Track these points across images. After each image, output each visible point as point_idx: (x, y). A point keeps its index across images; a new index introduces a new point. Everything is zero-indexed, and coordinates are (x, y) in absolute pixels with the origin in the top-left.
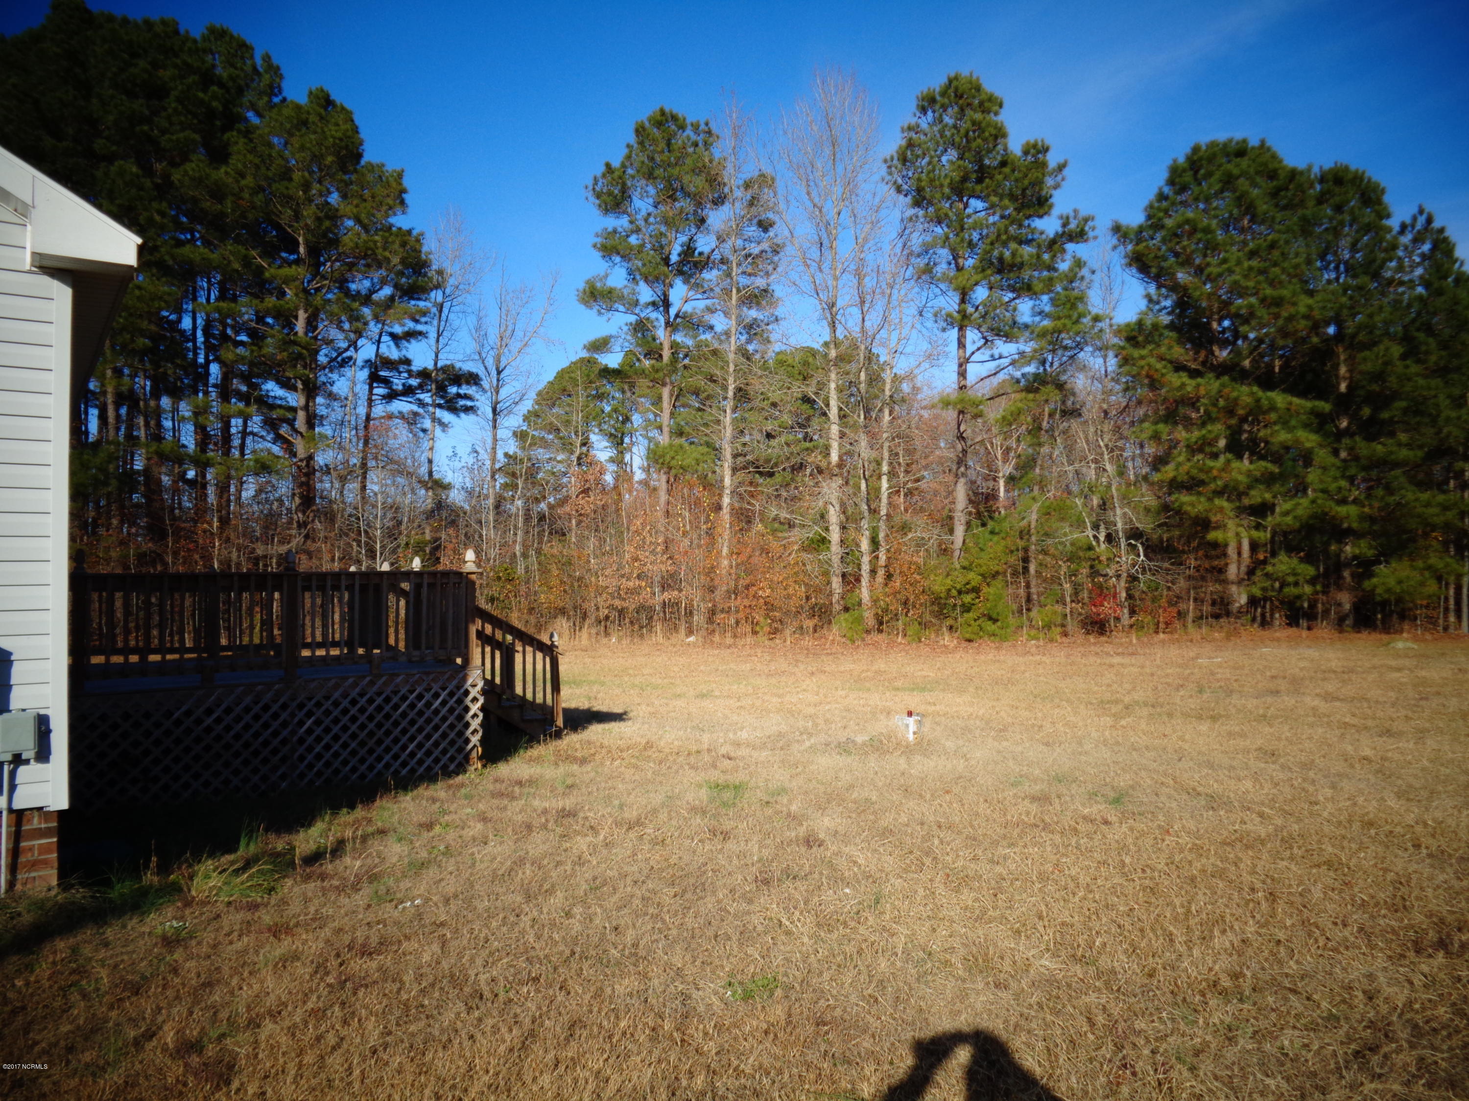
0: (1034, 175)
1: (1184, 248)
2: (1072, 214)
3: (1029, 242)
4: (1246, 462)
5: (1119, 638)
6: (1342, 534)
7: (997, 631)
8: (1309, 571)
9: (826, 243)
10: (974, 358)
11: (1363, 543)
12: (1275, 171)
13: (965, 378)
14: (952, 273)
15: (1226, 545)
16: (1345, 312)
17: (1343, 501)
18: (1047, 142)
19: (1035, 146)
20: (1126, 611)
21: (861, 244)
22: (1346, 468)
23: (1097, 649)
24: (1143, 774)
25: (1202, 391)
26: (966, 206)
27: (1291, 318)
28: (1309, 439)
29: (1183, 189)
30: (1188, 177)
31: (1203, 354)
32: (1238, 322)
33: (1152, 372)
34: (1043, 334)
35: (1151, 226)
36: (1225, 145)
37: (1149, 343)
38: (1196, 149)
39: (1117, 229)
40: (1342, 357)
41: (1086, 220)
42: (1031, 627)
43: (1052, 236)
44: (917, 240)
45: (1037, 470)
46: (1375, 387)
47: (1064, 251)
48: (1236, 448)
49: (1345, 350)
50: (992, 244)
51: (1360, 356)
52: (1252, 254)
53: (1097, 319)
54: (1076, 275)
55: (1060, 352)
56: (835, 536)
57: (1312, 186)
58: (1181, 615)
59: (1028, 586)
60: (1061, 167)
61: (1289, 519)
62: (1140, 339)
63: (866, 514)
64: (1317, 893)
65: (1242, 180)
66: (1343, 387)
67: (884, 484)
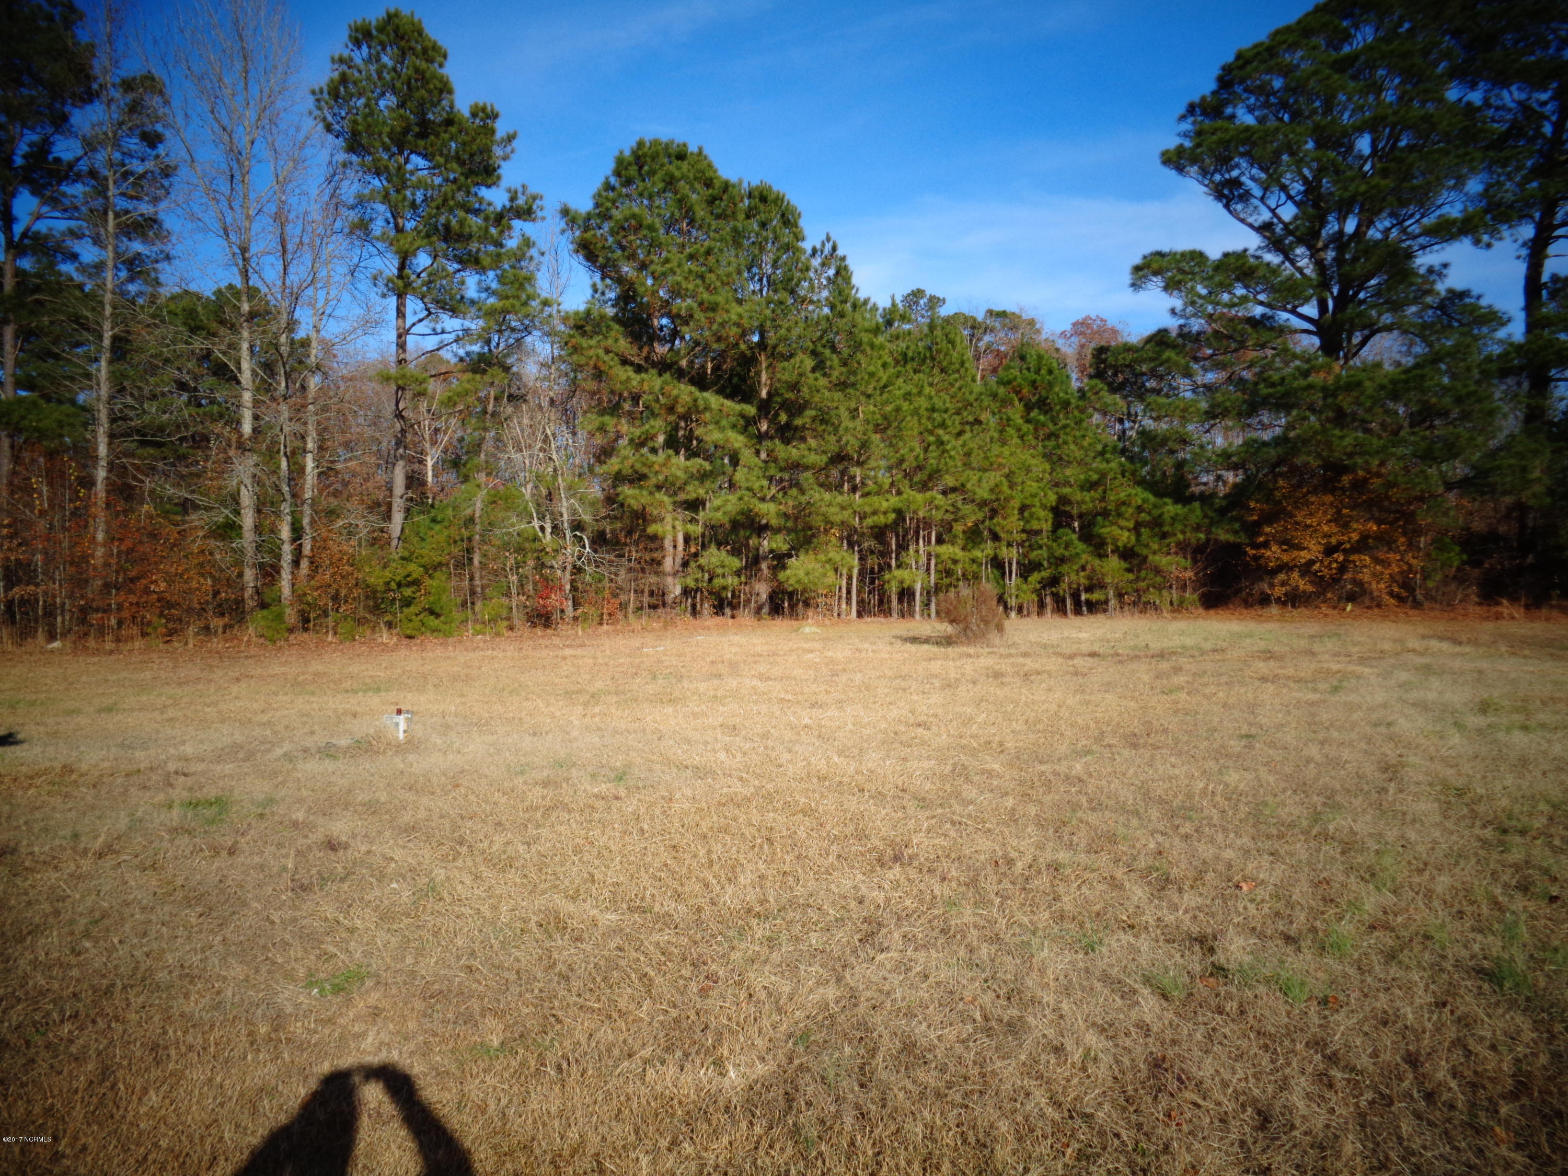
0: (482, 140)
1: (630, 242)
2: (520, 190)
3: (477, 212)
4: (682, 458)
5: (565, 629)
6: (761, 529)
7: (443, 627)
8: (736, 563)
9: (238, 176)
10: (413, 330)
11: (780, 538)
12: (711, 179)
13: (404, 351)
14: (392, 233)
15: (663, 539)
16: (768, 323)
17: (763, 499)
18: (497, 108)
19: (484, 110)
20: (570, 603)
21: (282, 183)
22: (766, 469)
23: (544, 642)
24: (632, 754)
25: (646, 387)
26: (407, 161)
27: (722, 325)
28: (737, 440)
29: (628, 182)
30: (633, 171)
31: (646, 350)
32: (678, 321)
33: (600, 364)
34: (490, 313)
35: (599, 215)
36: (667, 146)
37: (597, 333)
38: (640, 144)
39: (565, 212)
40: (764, 365)
41: (534, 198)
42: (476, 621)
43: (499, 208)
44: (350, 189)
45: (482, 456)
46: (790, 395)
47: (510, 228)
48: (672, 443)
49: (767, 358)
50: (438, 208)
51: (780, 365)
52: (691, 257)
53: (546, 303)
54: (524, 254)
55: (506, 334)
56: (248, 520)
57: (742, 200)
58: (623, 606)
59: (472, 579)
60: (510, 138)
61: (719, 515)
62: (588, 328)
63: (288, 496)
64: (801, 834)
65: (682, 183)
66: (764, 394)
67: (310, 463)
